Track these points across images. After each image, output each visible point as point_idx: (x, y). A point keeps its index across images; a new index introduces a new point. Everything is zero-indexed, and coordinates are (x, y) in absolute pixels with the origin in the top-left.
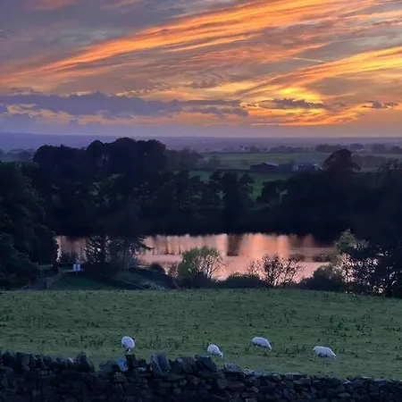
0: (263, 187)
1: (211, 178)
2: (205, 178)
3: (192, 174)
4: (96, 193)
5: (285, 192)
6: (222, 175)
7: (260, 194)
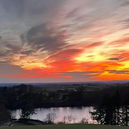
0: (63, 96)
1: (49, 94)
2: (47, 94)
3: (43, 93)
4: (18, 99)
5: (68, 97)
6: (52, 93)
7: (62, 98)
